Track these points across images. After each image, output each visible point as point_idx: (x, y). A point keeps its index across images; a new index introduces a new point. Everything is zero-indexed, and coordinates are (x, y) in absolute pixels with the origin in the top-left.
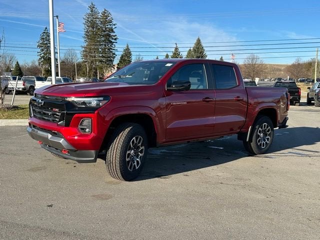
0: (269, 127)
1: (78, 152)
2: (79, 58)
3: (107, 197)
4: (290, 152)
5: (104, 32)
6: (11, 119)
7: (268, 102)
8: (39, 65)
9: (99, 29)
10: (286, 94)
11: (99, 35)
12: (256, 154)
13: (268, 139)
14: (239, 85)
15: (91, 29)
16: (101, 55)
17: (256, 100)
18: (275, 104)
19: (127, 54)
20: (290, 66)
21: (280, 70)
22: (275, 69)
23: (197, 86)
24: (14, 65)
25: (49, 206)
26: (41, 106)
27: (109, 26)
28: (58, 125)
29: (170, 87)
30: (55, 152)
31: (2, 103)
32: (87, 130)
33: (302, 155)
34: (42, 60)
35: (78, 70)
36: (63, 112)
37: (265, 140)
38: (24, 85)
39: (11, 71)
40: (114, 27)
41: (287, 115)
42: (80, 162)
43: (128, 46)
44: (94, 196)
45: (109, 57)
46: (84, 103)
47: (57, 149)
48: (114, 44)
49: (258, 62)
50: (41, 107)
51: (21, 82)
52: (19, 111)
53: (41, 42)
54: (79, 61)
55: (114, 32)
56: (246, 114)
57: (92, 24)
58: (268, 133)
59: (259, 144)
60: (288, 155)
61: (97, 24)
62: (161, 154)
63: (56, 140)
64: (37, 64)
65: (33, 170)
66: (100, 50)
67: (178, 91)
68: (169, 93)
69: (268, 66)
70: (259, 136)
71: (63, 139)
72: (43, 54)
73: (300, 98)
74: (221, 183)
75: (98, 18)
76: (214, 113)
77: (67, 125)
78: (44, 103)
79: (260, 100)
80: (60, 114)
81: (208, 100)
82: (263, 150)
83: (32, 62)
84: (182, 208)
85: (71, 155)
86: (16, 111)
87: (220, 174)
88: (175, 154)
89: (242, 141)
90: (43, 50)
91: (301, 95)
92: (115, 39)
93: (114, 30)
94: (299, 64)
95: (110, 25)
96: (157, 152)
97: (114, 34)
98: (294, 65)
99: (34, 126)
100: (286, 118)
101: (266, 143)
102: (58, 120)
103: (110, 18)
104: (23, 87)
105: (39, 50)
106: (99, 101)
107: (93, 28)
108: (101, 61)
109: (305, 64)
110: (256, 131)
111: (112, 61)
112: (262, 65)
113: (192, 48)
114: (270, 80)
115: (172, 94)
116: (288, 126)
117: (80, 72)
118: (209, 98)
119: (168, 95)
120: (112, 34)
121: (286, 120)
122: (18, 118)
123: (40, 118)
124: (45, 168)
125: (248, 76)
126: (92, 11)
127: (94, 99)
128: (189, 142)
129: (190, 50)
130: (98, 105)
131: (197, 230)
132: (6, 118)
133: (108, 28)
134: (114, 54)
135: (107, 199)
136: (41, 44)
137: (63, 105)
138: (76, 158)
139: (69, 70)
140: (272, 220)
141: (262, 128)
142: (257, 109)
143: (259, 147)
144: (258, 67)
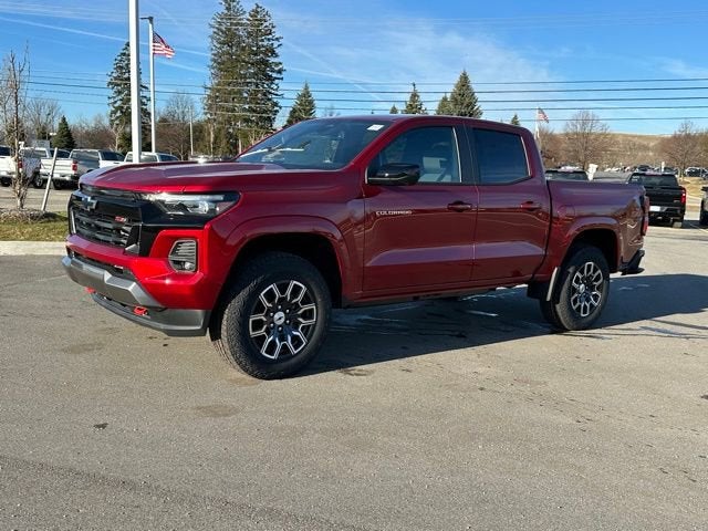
0: (599, 271)
1: (167, 312)
2: (198, 112)
3: (228, 412)
4: (645, 328)
5: (256, 55)
6: (38, 240)
7: (601, 216)
8: (112, 125)
9: (243, 49)
10: (641, 198)
11: (244, 61)
12: (567, 330)
13: (596, 297)
14: (532, 177)
15: (226, 48)
16: (247, 107)
17: (570, 211)
18: (614, 222)
19: (305, 105)
20: (668, 140)
21: (646, 148)
22: (634, 145)
23: (438, 176)
24: (56, 124)
25: (99, 426)
26: (92, 210)
27: (265, 43)
28: (125, 251)
29: (374, 176)
30: (121, 312)
31: (22, 206)
32: (187, 265)
33: (671, 334)
34: (119, 114)
35: (196, 140)
36: (137, 224)
37: (588, 300)
38: (74, 168)
39: (50, 137)
40: (276, 44)
41: (641, 246)
42: (171, 333)
43: (306, 88)
44: (199, 408)
45: (265, 112)
46: (182, 206)
47: (124, 305)
48: (276, 81)
49: (597, 130)
50: (92, 214)
51: (69, 162)
52: (57, 224)
53: (115, 75)
54: (197, 119)
55: (277, 56)
56: (547, 242)
57: (228, 36)
58: (597, 284)
59: (574, 308)
60: (640, 332)
61: (240, 36)
62: (359, 323)
63: (120, 284)
64: (106, 122)
65: (74, 350)
66: (245, 95)
67: (393, 186)
68: (372, 190)
69: (620, 139)
70: (574, 290)
71: (134, 284)
72: (119, 103)
73: (683, 212)
74: (482, 389)
75: (242, 25)
76: (474, 237)
77: (144, 252)
78: (97, 204)
79: (585, 211)
80: (129, 229)
81: (460, 206)
82: (584, 321)
83: (96, 119)
84: (386, 439)
85: (153, 319)
86: (51, 225)
87: (480, 370)
88: (389, 325)
89: (537, 301)
90: (120, 93)
91: (687, 204)
92: (280, 72)
93: (276, 50)
94: (688, 136)
95: (269, 40)
96: (350, 319)
97: (276, 60)
98: (676, 138)
99: (77, 255)
100: (638, 252)
101: (592, 305)
102: (125, 241)
103: (267, 24)
104: (73, 172)
105: (111, 93)
106: (215, 202)
107: (231, 47)
108: (247, 120)
109: (701, 135)
110: (569, 278)
111: (270, 120)
112: (605, 135)
113: (449, 95)
114: (623, 170)
115: (380, 192)
116: (642, 270)
117: (200, 142)
118: (461, 203)
119: (369, 195)
120: (272, 60)
121: (638, 255)
122: (52, 240)
123: (88, 238)
124: (100, 346)
125: (573, 160)
126: (228, 9)
127: (204, 197)
128: (416, 299)
129: (445, 99)
130: (212, 211)
131: (414, 486)
132: (28, 240)
133: (263, 46)
134: (276, 104)
135: (227, 415)
136: (116, 78)
137: (137, 209)
138: (162, 326)
139: (175, 138)
140: (581, 469)
141: (582, 272)
142: (573, 231)
143: (574, 314)
144: (596, 139)
